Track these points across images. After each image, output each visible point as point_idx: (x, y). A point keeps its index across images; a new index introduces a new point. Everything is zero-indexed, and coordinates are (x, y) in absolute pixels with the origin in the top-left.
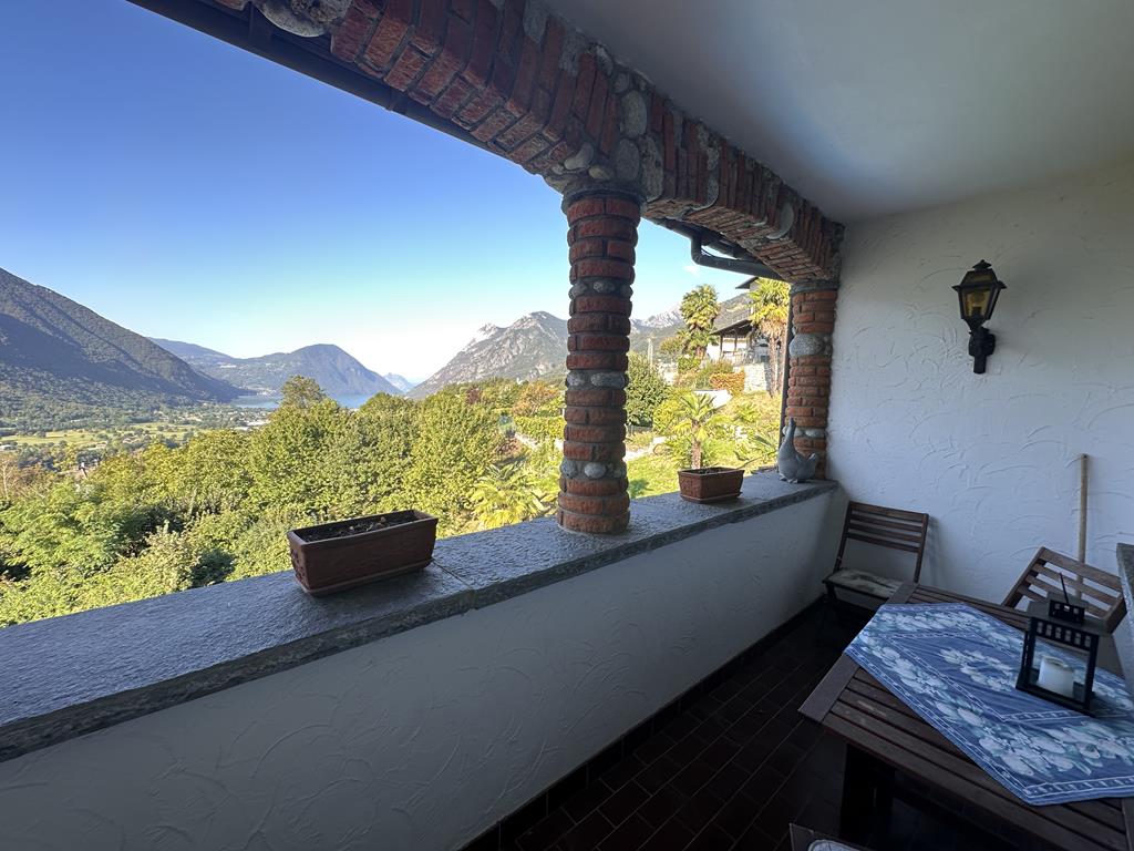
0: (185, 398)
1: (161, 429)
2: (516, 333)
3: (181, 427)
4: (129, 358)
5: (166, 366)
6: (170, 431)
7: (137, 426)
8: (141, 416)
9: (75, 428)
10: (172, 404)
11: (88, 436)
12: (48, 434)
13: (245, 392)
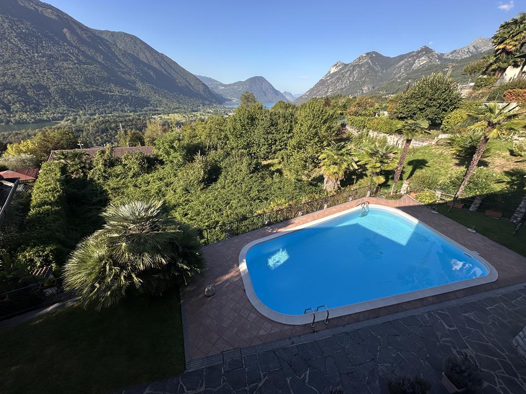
0: (208, 102)
2: (354, 66)
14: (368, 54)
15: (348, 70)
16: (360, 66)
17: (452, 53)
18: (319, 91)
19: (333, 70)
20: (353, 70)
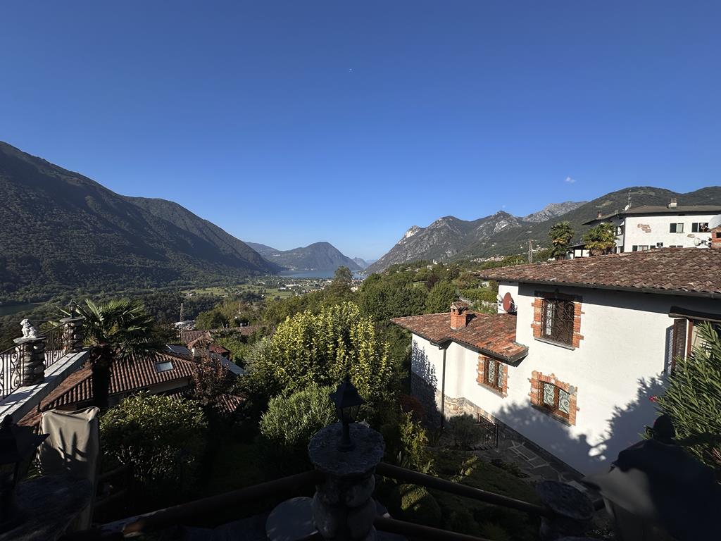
0: (258, 272)
1: (249, 288)
2: (431, 231)
3: (257, 287)
4: (236, 252)
5: (251, 256)
6: (253, 289)
7: (239, 286)
8: (241, 281)
9: (216, 286)
10: (253, 275)
11: (221, 290)
12: (206, 289)
13: (284, 269)
14: (444, 218)
15: (426, 235)
16: (439, 230)
17: (530, 217)
18: (396, 257)
19: (409, 234)
20: (432, 234)
